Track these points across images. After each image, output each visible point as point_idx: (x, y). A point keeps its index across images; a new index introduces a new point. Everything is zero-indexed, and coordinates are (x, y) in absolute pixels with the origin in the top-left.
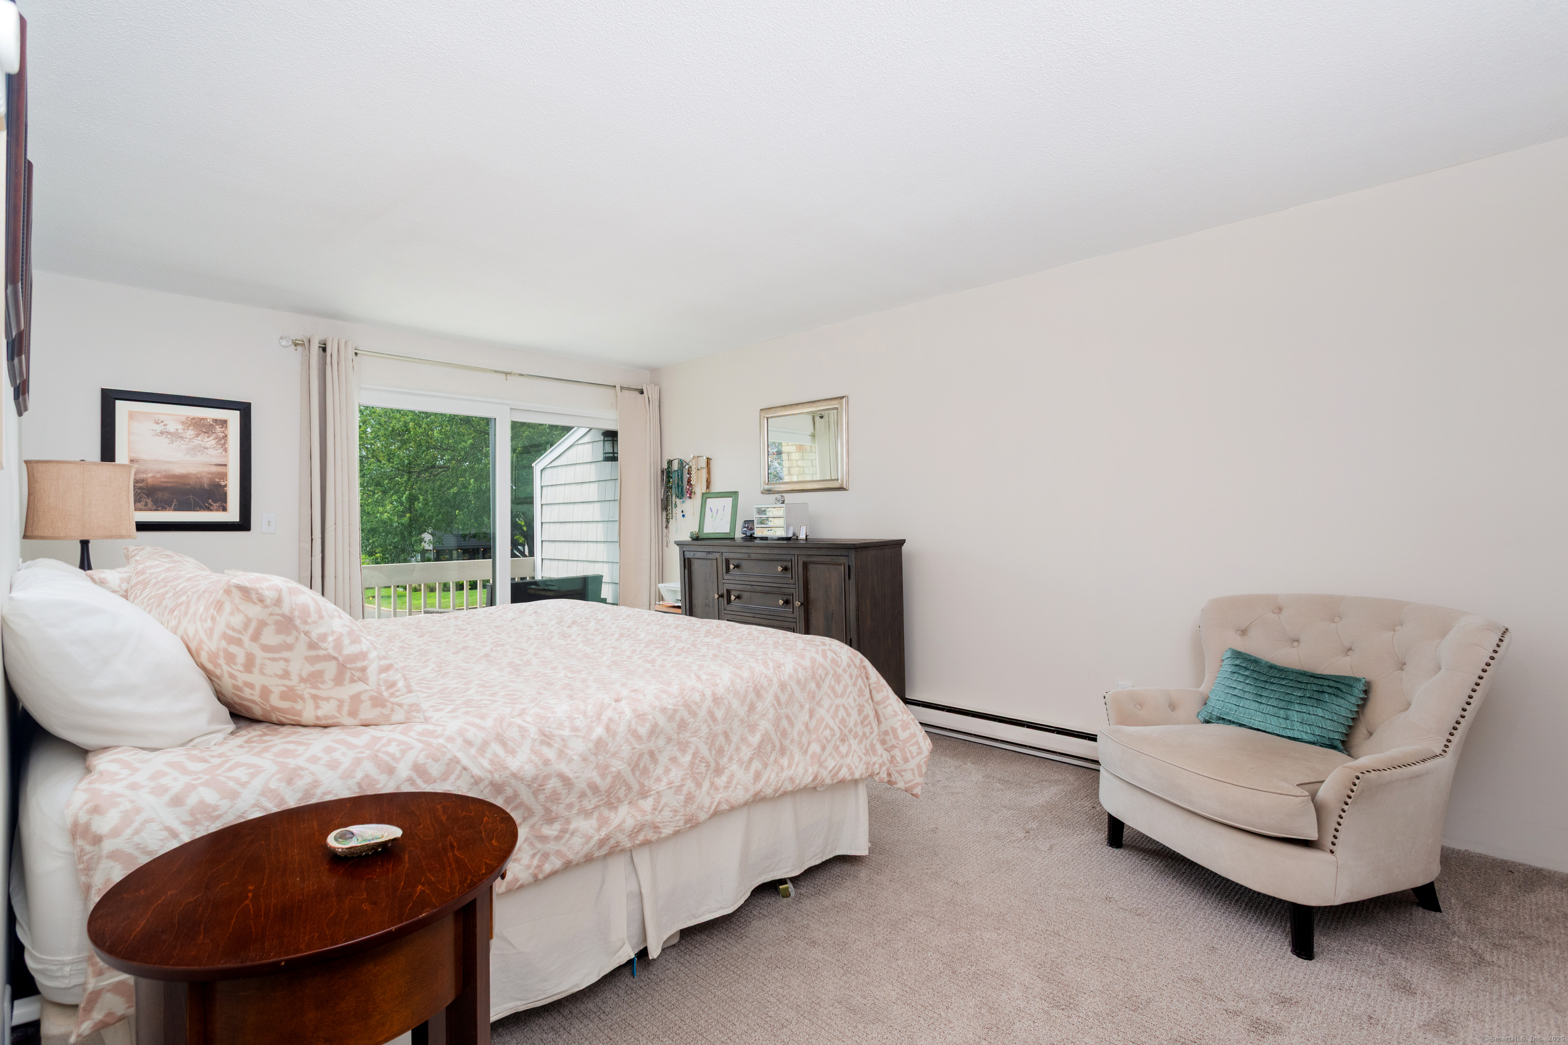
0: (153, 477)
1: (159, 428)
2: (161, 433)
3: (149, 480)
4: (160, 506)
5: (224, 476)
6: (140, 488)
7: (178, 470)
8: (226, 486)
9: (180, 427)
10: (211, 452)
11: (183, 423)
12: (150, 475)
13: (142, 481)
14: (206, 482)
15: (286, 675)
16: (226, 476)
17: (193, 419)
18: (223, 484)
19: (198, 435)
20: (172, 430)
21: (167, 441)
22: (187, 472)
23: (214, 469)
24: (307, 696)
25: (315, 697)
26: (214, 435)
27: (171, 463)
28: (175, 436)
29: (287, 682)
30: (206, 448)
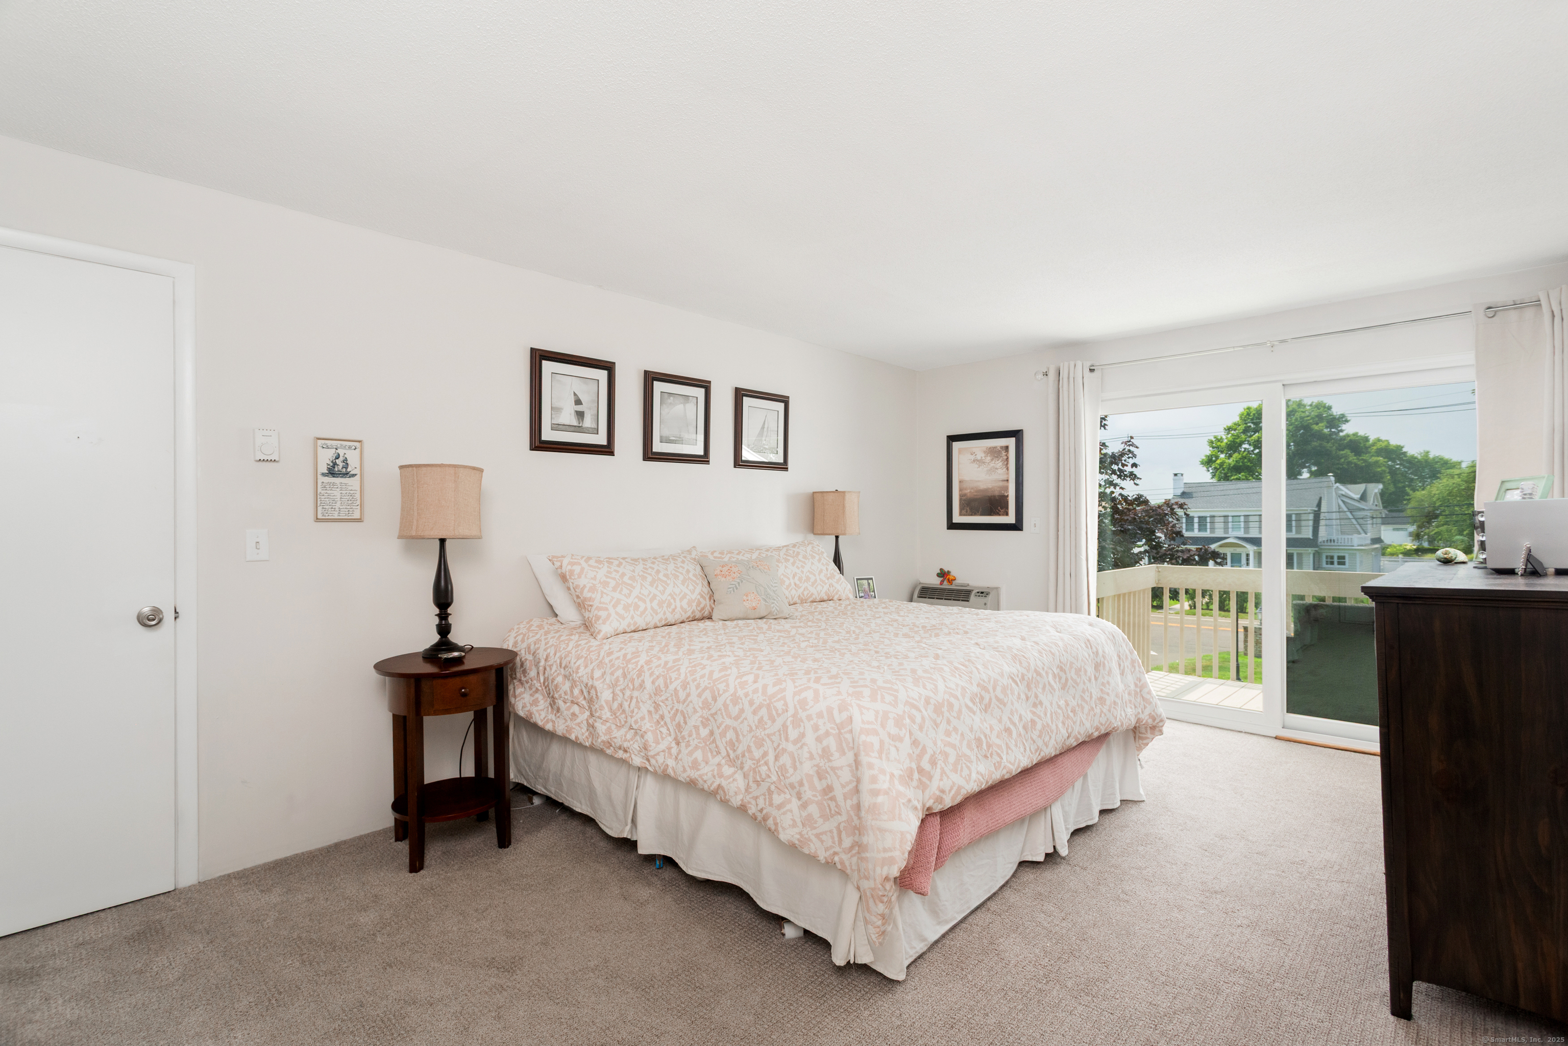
0: (970, 492)
1: (972, 457)
2: (974, 461)
3: (968, 495)
4: (973, 513)
5: (1007, 489)
6: (964, 500)
7: (982, 486)
8: (1008, 496)
9: (983, 455)
10: (1000, 471)
11: (985, 452)
12: (969, 491)
13: (965, 495)
14: (997, 493)
15: (595, 578)
16: (1008, 489)
17: (990, 448)
18: (1006, 494)
19: (992, 460)
20: (979, 458)
21: (977, 466)
22: (985, 487)
23: (1001, 484)
24: (599, 591)
25: (602, 593)
26: (1002, 458)
27: (979, 481)
28: (980, 462)
29: (594, 582)
30: (997, 469)
